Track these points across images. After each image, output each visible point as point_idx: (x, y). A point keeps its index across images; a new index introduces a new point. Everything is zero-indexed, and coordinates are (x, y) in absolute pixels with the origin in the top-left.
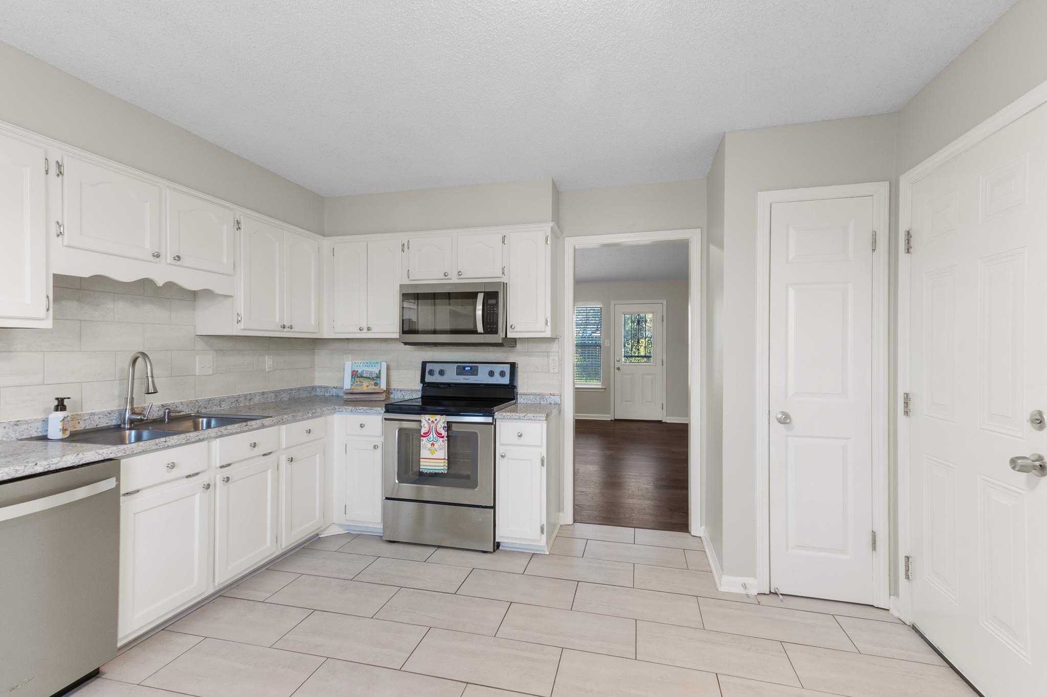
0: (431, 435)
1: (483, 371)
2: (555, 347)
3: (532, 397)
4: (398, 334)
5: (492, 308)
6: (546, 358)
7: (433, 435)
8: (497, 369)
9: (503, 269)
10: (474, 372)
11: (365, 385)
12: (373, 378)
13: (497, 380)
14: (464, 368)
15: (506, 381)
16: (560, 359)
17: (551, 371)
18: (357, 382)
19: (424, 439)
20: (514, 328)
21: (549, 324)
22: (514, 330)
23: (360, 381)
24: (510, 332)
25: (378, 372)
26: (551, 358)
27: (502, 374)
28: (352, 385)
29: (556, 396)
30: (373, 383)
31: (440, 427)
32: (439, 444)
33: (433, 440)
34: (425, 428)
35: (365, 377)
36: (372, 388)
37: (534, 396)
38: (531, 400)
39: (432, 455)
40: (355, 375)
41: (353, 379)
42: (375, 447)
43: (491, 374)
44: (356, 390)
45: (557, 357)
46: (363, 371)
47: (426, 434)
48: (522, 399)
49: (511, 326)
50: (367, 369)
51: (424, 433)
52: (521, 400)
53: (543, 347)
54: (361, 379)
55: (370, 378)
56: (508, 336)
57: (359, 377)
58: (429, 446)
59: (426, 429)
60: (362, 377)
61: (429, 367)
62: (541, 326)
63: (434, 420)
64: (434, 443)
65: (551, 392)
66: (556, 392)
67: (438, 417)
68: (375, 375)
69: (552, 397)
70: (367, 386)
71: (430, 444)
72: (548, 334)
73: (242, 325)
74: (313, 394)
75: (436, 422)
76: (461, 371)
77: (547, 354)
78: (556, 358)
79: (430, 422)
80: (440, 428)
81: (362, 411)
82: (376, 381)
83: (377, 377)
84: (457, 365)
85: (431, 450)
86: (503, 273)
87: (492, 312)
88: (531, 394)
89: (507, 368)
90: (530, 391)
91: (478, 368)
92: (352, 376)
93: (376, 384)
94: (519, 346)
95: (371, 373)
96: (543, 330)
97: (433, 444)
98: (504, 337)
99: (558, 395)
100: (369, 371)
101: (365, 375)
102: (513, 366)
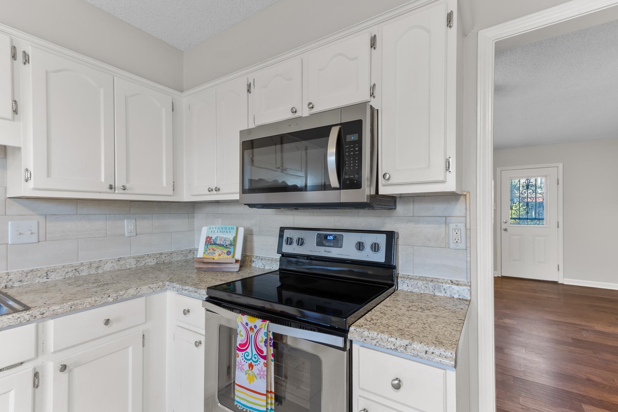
0: (249, 350)
1: (350, 240)
2: (458, 209)
3: (420, 283)
4: (238, 195)
5: (352, 148)
6: (443, 226)
7: (251, 351)
8: (368, 239)
9: (373, 87)
10: (337, 242)
11: (217, 253)
12: (227, 245)
13: (367, 255)
14: (326, 237)
15: (380, 257)
16: (468, 227)
17: (452, 245)
18: (209, 250)
19: (240, 353)
20: (389, 179)
21: (453, 168)
22: (390, 182)
23: (213, 249)
24: (384, 185)
25: (232, 239)
26: (452, 226)
27: (375, 247)
28: (204, 253)
29: (461, 285)
30: (225, 251)
31: (261, 339)
32: (259, 367)
33: (251, 359)
34: (242, 336)
35: (218, 245)
36: (225, 258)
37: (424, 282)
38: (419, 288)
39: (250, 383)
40: (209, 241)
41: (206, 247)
42: (198, 344)
43: (360, 246)
44: (207, 260)
45: (464, 224)
46: (217, 237)
47: (243, 348)
48: (405, 285)
49: (384, 176)
50: (221, 235)
51: (240, 345)
52: (403, 286)
53: (438, 208)
54: (214, 247)
55: (223, 245)
56: (381, 193)
57: (213, 244)
58: (246, 367)
59: (243, 338)
60: (215, 244)
61: (287, 234)
62: (438, 172)
63: (253, 327)
64: (253, 363)
65: (454, 279)
66: (462, 279)
67: (258, 322)
68: (229, 243)
69: (454, 286)
70: (220, 255)
71: (247, 365)
72: (450, 186)
73: (31, 184)
74: (190, 257)
75: (255, 330)
76: (322, 240)
77: (446, 220)
78: (462, 226)
79: (248, 328)
80: (261, 342)
81: (186, 292)
82: (229, 250)
83: (231, 245)
84: (317, 232)
85: (249, 374)
86: (372, 95)
87: (352, 153)
88: (420, 278)
89: (382, 240)
90: (417, 274)
91: (343, 237)
92: (206, 242)
93: (228, 253)
94: (400, 208)
95: (225, 240)
96: (441, 178)
97: (251, 366)
98: (373, 192)
99: (465, 285)
100: (223, 238)
101: (218, 242)
102: (391, 236)
